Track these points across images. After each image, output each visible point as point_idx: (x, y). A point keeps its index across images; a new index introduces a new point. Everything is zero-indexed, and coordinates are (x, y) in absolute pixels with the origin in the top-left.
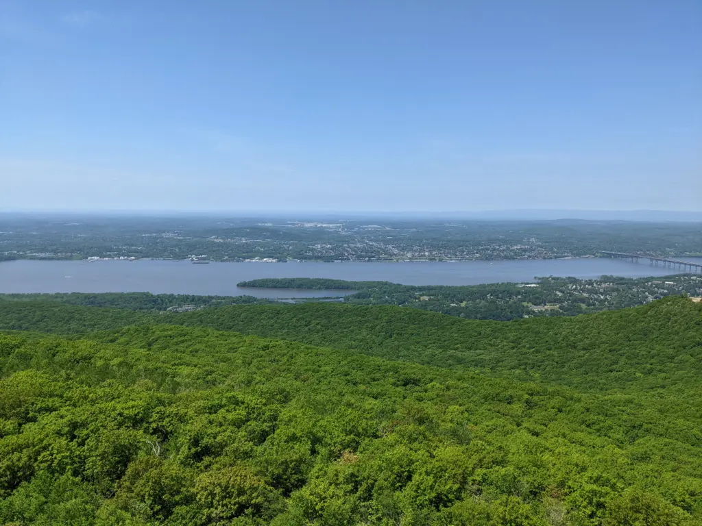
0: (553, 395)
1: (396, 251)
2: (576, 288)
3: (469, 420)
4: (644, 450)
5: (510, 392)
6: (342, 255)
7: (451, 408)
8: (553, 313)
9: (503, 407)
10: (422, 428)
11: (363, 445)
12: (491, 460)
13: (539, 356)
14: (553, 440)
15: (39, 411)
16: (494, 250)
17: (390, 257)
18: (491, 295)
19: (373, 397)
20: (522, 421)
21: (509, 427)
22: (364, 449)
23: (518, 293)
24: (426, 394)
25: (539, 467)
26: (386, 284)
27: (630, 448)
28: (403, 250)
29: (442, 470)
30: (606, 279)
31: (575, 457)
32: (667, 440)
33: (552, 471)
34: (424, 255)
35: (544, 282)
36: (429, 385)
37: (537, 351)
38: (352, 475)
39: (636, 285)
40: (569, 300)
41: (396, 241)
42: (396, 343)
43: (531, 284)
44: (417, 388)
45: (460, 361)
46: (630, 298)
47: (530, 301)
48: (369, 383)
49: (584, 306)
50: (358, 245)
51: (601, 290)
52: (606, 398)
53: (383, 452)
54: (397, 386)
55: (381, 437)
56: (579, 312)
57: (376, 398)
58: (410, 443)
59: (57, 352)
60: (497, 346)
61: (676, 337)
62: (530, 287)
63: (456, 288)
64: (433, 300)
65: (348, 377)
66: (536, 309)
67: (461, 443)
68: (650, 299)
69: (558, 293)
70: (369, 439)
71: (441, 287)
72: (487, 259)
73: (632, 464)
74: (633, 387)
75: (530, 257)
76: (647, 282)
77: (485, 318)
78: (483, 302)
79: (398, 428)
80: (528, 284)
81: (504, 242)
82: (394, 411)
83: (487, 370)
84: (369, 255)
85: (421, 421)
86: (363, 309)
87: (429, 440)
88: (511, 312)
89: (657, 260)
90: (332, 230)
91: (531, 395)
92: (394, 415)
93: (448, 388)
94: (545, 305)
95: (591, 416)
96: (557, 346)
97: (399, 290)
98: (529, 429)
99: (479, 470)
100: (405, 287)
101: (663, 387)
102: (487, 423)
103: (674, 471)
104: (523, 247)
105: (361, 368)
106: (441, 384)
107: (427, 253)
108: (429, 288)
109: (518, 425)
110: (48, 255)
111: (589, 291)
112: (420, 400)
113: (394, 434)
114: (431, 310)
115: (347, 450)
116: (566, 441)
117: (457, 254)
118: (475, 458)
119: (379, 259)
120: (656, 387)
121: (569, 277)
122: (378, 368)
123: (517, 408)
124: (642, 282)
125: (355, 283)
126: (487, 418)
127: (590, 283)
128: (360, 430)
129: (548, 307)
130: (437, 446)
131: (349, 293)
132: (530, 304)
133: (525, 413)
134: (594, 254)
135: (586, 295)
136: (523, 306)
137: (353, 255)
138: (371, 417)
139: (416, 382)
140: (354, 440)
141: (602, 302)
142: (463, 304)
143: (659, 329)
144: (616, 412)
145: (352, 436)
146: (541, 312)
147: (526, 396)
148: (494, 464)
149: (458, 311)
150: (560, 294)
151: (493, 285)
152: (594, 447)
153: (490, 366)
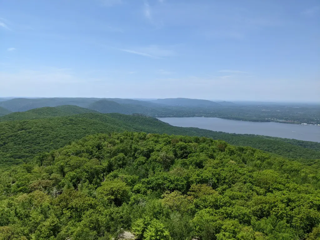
15: (274, 189)
59: (284, 165)
110: (283, 121)
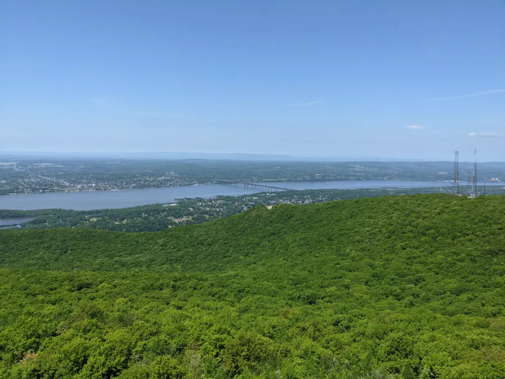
0: (190, 279)
1: (67, 184)
2: (202, 205)
3: (132, 307)
4: (246, 305)
5: (161, 281)
6: (17, 188)
7: (118, 301)
8: (188, 223)
9: (157, 293)
10: (94, 320)
11: (44, 344)
12: (149, 333)
13: (180, 253)
14: (191, 310)
16: (146, 180)
17: (61, 188)
18: (145, 214)
19: (51, 304)
20: (170, 301)
21: (162, 306)
22: (45, 347)
23: (164, 211)
24: (98, 294)
25: (181, 330)
26: (60, 211)
27: (238, 305)
28: (74, 182)
29: (111, 349)
30: (219, 198)
31: (206, 318)
32: (258, 296)
33: (191, 331)
34: (92, 186)
35: (181, 202)
36: (100, 286)
37: (179, 250)
38: (35, 370)
39: (238, 200)
40: (198, 213)
41: (67, 176)
42: (71, 257)
43: (173, 203)
44: (90, 290)
45: (123, 265)
46: (234, 209)
47: (172, 215)
48: (47, 293)
49: (207, 216)
50: (33, 180)
51: (217, 205)
52: (223, 275)
53: (61, 346)
54: (73, 292)
55: (60, 334)
56: (204, 221)
57: (54, 304)
58: (85, 334)
60: (151, 250)
61: (260, 231)
62: (172, 206)
63: (118, 210)
64: (100, 221)
65: (27, 291)
66: (177, 221)
67: (126, 325)
68: (245, 209)
69: (190, 209)
70: (48, 338)
71: (106, 211)
72: (141, 187)
73: (240, 315)
74: (238, 266)
75: (171, 185)
76: (243, 198)
77: (141, 231)
78: (139, 219)
79: (74, 325)
80: (171, 204)
81: (152, 175)
82: (70, 312)
83: (144, 268)
84: (44, 188)
85: (93, 316)
86: (40, 233)
87: (101, 329)
88: (160, 225)
89: (248, 184)
90: (7, 168)
91: (175, 281)
92: (71, 314)
93: (115, 286)
94: (183, 217)
95: (215, 289)
96: (192, 244)
97: (71, 214)
98: (174, 305)
99: (141, 342)
100: (77, 212)
101: (255, 263)
102: (146, 307)
103: (263, 315)
104: (166, 178)
105: (39, 282)
106: (109, 284)
107: (94, 185)
108: (98, 212)
109: (168, 304)
111: (209, 206)
112: (93, 299)
113: (70, 330)
114: (99, 229)
115: (29, 351)
116: (199, 309)
117: (118, 184)
118: (138, 334)
119: (52, 191)
120: (251, 264)
121: (197, 198)
122: (55, 279)
123: (166, 292)
124: (240, 199)
125: (31, 212)
126: (145, 303)
127: (210, 201)
128: (40, 332)
129: (185, 219)
130: (107, 332)
131: (25, 221)
132: (172, 218)
133: (172, 294)
134: (211, 182)
135: (208, 209)
136: (168, 220)
137: (28, 188)
138: (50, 320)
139: (88, 286)
140: (35, 342)
141: (218, 213)
142: (125, 222)
143: (251, 227)
144: (229, 283)
145: (33, 338)
146: (179, 223)
147: (172, 283)
148: (151, 335)
149: (120, 227)
150: (192, 209)
151: (146, 206)
152: (217, 309)
153: (146, 265)
